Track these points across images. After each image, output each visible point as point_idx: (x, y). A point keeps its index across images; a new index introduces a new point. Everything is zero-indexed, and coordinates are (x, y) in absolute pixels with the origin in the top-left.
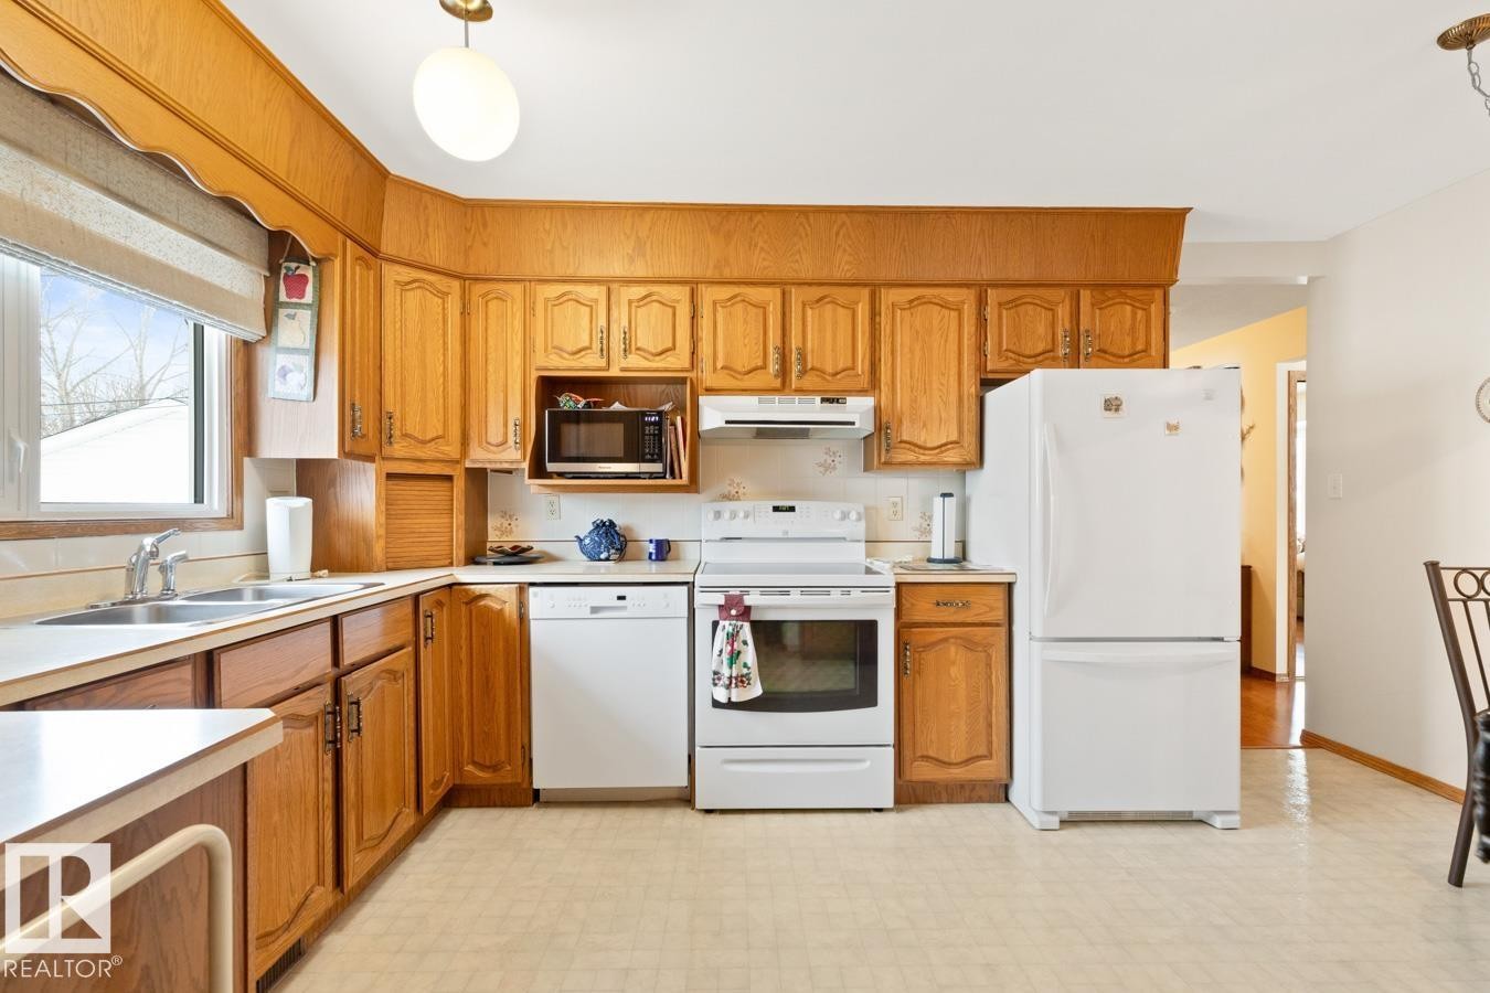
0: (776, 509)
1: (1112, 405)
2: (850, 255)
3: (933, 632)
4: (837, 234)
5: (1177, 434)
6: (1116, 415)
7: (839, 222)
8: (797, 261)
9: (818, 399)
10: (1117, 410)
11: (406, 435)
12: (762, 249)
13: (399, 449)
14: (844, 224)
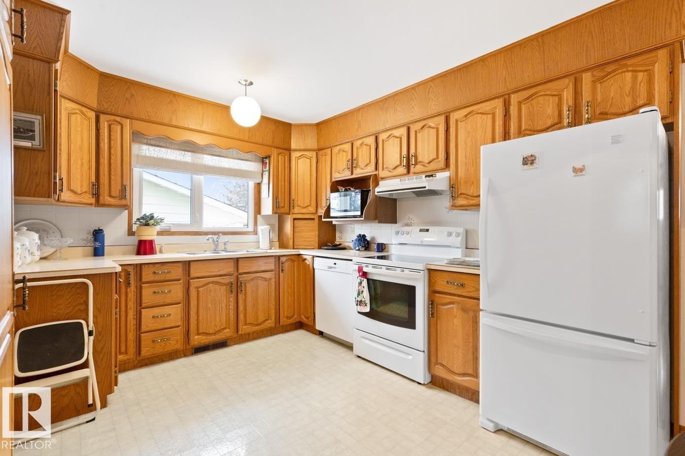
0: (421, 230)
1: (529, 161)
2: (435, 101)
3: (445, 298)
4: (428, 93)
5: (583, 175)
6: (531, 167)
7: (429, 86)
8: (413, 112)
9: (424, 176)
10: (532, 163)
11: (298, 206)
12: (399, 111)
13: (296, 210)
14: (431, 86)
